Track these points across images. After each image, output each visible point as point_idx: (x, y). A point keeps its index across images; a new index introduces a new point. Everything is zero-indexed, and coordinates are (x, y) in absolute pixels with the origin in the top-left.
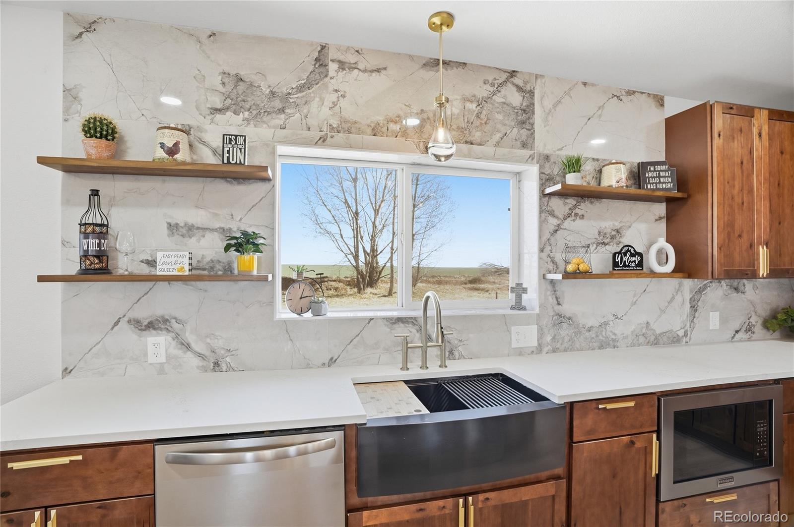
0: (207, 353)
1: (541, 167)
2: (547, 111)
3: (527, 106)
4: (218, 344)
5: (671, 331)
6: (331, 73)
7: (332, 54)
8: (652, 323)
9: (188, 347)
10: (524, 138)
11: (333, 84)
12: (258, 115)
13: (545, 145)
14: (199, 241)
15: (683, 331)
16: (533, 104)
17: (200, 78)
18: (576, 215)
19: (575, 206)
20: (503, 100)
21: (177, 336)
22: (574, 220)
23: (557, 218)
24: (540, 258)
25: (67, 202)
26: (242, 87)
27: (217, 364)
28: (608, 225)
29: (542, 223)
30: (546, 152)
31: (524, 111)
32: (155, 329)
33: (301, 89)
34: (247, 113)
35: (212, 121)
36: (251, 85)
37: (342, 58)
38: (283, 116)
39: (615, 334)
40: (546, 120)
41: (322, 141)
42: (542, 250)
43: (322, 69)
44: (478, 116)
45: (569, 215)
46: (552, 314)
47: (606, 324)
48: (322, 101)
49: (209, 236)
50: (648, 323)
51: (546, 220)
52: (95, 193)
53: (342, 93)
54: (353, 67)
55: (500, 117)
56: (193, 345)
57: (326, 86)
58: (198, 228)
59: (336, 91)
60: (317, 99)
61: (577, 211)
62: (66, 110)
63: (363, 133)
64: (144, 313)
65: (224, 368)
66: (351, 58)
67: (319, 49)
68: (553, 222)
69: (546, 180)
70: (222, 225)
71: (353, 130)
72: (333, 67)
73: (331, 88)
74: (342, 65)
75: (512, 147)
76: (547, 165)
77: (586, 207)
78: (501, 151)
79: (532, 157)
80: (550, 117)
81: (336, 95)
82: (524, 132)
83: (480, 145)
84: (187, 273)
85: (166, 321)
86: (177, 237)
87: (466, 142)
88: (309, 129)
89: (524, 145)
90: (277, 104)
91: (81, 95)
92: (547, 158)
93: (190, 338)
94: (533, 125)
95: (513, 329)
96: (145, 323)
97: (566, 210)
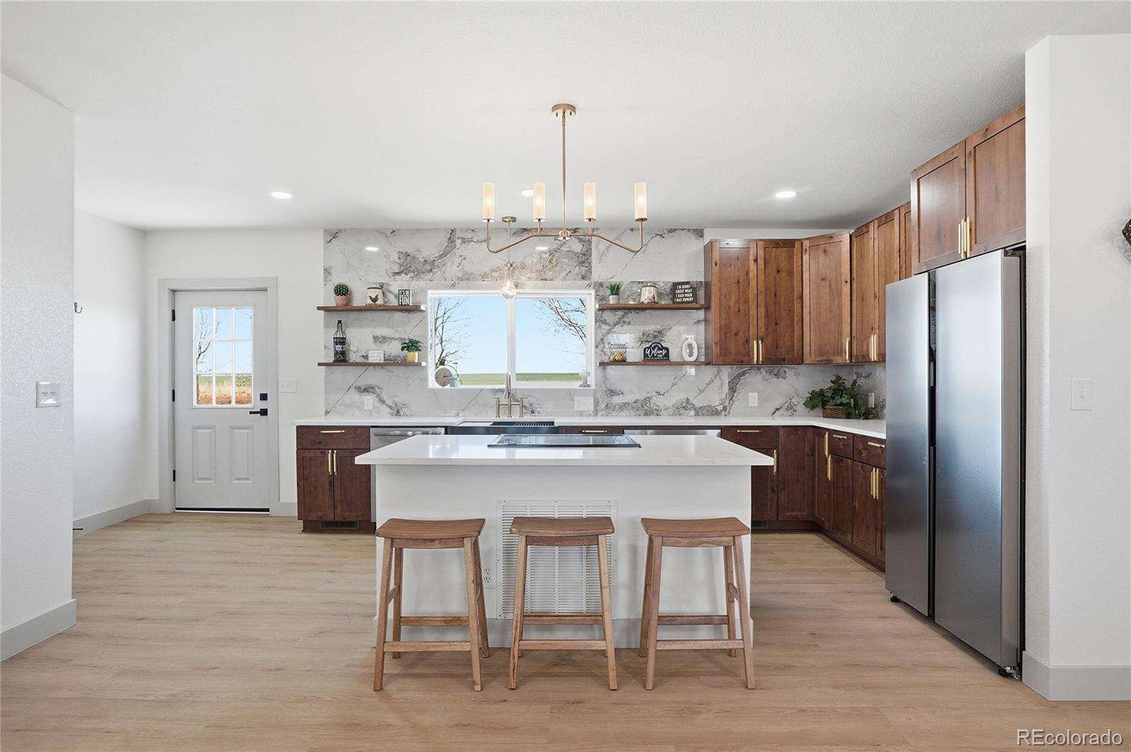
0: (393, 406)
1: (596, 292)
2: (601, 252)
3: (586, 251)
4: (399, 400)
5: (710, 406)
6: (458, 246)
7: (458, 234)
8: (691, 400)
9: (383, 402)
10: (583, 273)
11: (458, 252)
12: (418, 274)
13: (600, 276)
14: (389, 344)
15: (722, 406)
16: (591, 249)
17: (387, 257)
18: (624, 322)
19: (623, 316)
20: (568, 249)
21: (378, 396)
22: (622, 326)
23: (609, 325)
24: (596, 352)
25: (326, 326)
26: (409, 259)
27: (398, 412)
28: (651, 328)
29: (597, 328)
30: (600, 281)
31: (584, 254)
32: (368, 392)
33: (441, 257)
34: (412, 274)
35: (394, 280)
36: (414, 258)
37: (464, 236)
38: (431, 274)
39: (658, 406)
40: (600, 259)
41: (453, 286)
42: (597, 347)
43: (452, 244)
44: (550, 262)
45: (618, 323)
46: (605, 389)
47: (650, 398)
48: (453, 262)
49: (393, 342)
50: (688, 399)
51: (600, 327)
52: (340, 322)
53: (463, 257)
54: (470, 241)
55: (566, 260)
56: (387, 402)
57: (455, 254)
58: (388, 338)
59: (461, 256)
60: (450, 262)
61: (625, 319)
62: (325, 280)
63: (477, 280)
64: (363, 382)
65: (402, 414)
66: (468, 235)
67: (450, 232)
68: (606, 327)
69: (600, 298)
70: (400, 336)
71: (471, 278)
72: (458, 242)
73: (458, 254)
74: (464, 240)
75: (575, 279)
76: (601, 289)
77: (632, 316)
78: (565, 283)
79: (589, 285)
80: (603, 257)
81: (461, 258)
82: (584, 269)
83: (551, 280)
84: (383, 361)
85: (373, 388)
86: (378, 343)
87: (542, 279)
88: (446, 280)
89: (583, 278)
90: (428, 267)
91: (332, 272)
92: (601, 285)
93: (385, 397)
94: (590, 263)
95: (576, 399)
96: (363, 388)
97: (616, 319)
